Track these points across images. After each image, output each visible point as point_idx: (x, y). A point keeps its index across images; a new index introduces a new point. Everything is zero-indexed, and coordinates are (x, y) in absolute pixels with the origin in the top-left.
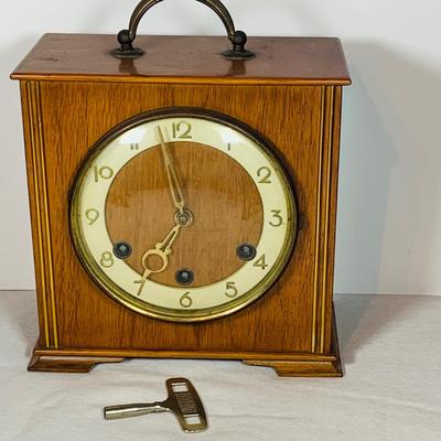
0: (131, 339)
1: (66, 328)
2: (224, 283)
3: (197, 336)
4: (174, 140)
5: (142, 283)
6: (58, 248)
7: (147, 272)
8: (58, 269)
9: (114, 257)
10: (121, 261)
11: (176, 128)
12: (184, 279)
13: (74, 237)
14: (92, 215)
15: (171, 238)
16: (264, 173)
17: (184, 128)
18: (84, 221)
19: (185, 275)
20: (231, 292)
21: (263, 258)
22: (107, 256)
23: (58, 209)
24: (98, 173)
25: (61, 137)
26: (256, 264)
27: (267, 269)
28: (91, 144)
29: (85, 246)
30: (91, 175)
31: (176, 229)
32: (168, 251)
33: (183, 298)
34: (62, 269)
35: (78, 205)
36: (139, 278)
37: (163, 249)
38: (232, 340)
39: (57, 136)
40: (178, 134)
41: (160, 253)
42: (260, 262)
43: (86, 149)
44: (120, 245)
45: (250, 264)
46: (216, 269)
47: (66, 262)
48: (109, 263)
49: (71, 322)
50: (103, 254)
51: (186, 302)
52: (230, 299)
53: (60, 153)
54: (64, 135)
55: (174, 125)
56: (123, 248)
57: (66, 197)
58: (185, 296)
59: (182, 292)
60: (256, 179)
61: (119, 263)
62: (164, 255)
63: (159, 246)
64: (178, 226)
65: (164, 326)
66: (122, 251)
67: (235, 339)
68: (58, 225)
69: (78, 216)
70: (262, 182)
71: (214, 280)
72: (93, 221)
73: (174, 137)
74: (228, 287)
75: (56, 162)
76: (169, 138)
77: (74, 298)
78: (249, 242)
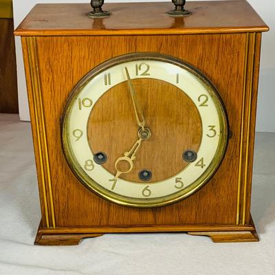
0: (108, 220)
1: (61, 214)
2: (173, 179)
3: (155, 217)
4: (136, 77)
5: (115, 181)
6: (53, 158)
7: (119, 173)
8: (54, 173)
9: (94, 163)
10: (99, 165)
11: (138, 68)
12: (145, 176)
13: (65, 150)
14: (78, 134)
15: (135, 148)
16: (203, 99)
17: (144, 68)
18: (72, 139)
19: (145, 174)
20: (179, 185)
21: (202, 159)
22: (89, 163)
23: (53, 130)
24: (82, 103)
25: (53, 78)
26: (197, 165)
27: (205, 168)
28: (75, 81)
29: (73, 156)
30: (76, 104)
31: (139, 142)
32: (133, 158)
33: (143, 192)
34: (57, 172)
36: (112, 177)
37: (130, 156)
39: (51, 77)
40: (140, 72)
41: (128, 159)
42: (200, 163)
43: (72, 86)
44: (98, 154)
45: (192, 165)
46: (168, 169)
47: (60, 168)
48: (91, 168)
49: (64, 210)
50: (86, 162)
51: (146, 193)
52: (178, 190)
53: (53, 90)
54: (55, 76)
55: (137, 66)
57: (58, 120)
58: (146, 189)
59: (143, 186)
60: (197, 104)
61: (98, 167)
62: (130, 161)
63: (127, 154)
64: (141, 139)
65: (131, 211)
66: (100, 158)
67: (182, 217)
69: (68, 135)
70: (202, 105)
71: (166, 177)
72: (79, 138)
73: (137, 75)
74: (177, 181)
75: (50, 96)
76: (133, 76)
77: (66, 193)
78: (192, 149)
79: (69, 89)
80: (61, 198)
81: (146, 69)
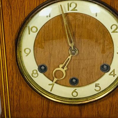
0: (47, 113)
1: (15, 109)
2: (94, 84)
3: (81, 111)
4: (68, 12)
5: (53, 85)
6: (10, 68)
7: (55, 80)
8: (10, 79)
9: (38, 72)
10: (42, 74)
11: (69, 6)
12: (74, 82)
13: (19, 62)
14: (28, 51)
15: (67, 62)
16: (114, 27)
17: (73, 6)
18: (24, 54)
19: (74, 80)
20: (98, 88)
21: (114, 71)
22: (35, 72)
23: (10, 48)
24: (30, 30)
25: (11, 12)
26: (110, 74)
27: (116, 77)
28: (26, 15)
29: (24, 67)
30: (26, 31)
31: (70, 57)
32: (65, 68)
33: (72, 93)
34: (13, 79)
35: (20, 46)
37: (63, 68)
38: (98, 113)
39: (10, 11)
40: (71, 9)
41: (62, 70)
42: (112, 73)
43: (24, 18)
44: (41, 66)
45: (107, 74)
46: (90, 77)
47: (15, 75)
48: (36, 75)
49: (17, 106)
50: (33, 71)
51: (75, 94)
52: (97, 92)
53: (11, 20)
54: (13, 11)
55: (68, 4)
56: (43, 68)
57: (14, 42)
58: (75, 91)
59: (73, 89)
60: (110, 31)
61: (41, 75)
62: (63, 71)
63: (61, 66)
64: (71, 56)
65: (64, 107)
66: (43, 69)
67: (100, 112)
68: (10, 57)
69: (20, 52)
70: (114, 32)
71: (89, 83)
72: (28, 54)
73: (68, 10)
74: (96, 86)
75: (9, 25)
76: (66, 11)
77: (18, 93)
78: (107, 63)
79: (22, 19)
80: (15, 97)
81: (75, 6)
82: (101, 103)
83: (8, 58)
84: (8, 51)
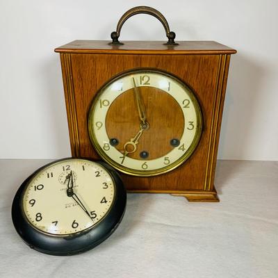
2: (163, 158)
3: (150, 183)
4: (140, 86)
5: (124, 158)
7: (127, 153)
9: (110, 146)
11: (142, 79)
12: (144, 156)
14: (99, 125)
15: (138, 136)
16: (186, 102)
17: (146, 79)
18: (95, 128)
19: (144, 154)
20: (167, 162)
21: (183, 145)
22: (106, 145)
24: (102, 103)
25: (83, 84)
26: (179, 149)
27: (185, 151)
28: (98, 88)
29: (96, 140)
30: (98, 105)
31: (141, 131)
32: (136, 142)
33: (142, 166)
35: (92, 120)
36: (122, 156)
37: (134, 141)
38: (166, 184)
39: (81, 84)
40: (143, 82)
41: (133, 143)
42: (182, 148)
43: (96, 91)
44: (112, 140)
45: (176, 148)
46: (160, 151)
48: (108, 148)
51: (145, 167)
52: (166, 165)
53: (82, 93)
55: (141, 77)
57: (85, 116)
58: (144, 164)
59: (143, 162)
60: (182, 106)
61: (112, 148)
62: (134, 145)
63: (132, 140)
66: (114, 142)
67: (168, 184)
68: (82, 130)
69: (92, 125)
70: (185, 107)
71: (159, 157)
72: (100, 128)
73: (141, 84)
74: (165, 160)
75: (80, 98)
76: (139, 85)
78: (177, 138)
79: (93, 93)
81: (147, 79)
82: (169, 176)
83: (80, 131)
84: (80, 124)
